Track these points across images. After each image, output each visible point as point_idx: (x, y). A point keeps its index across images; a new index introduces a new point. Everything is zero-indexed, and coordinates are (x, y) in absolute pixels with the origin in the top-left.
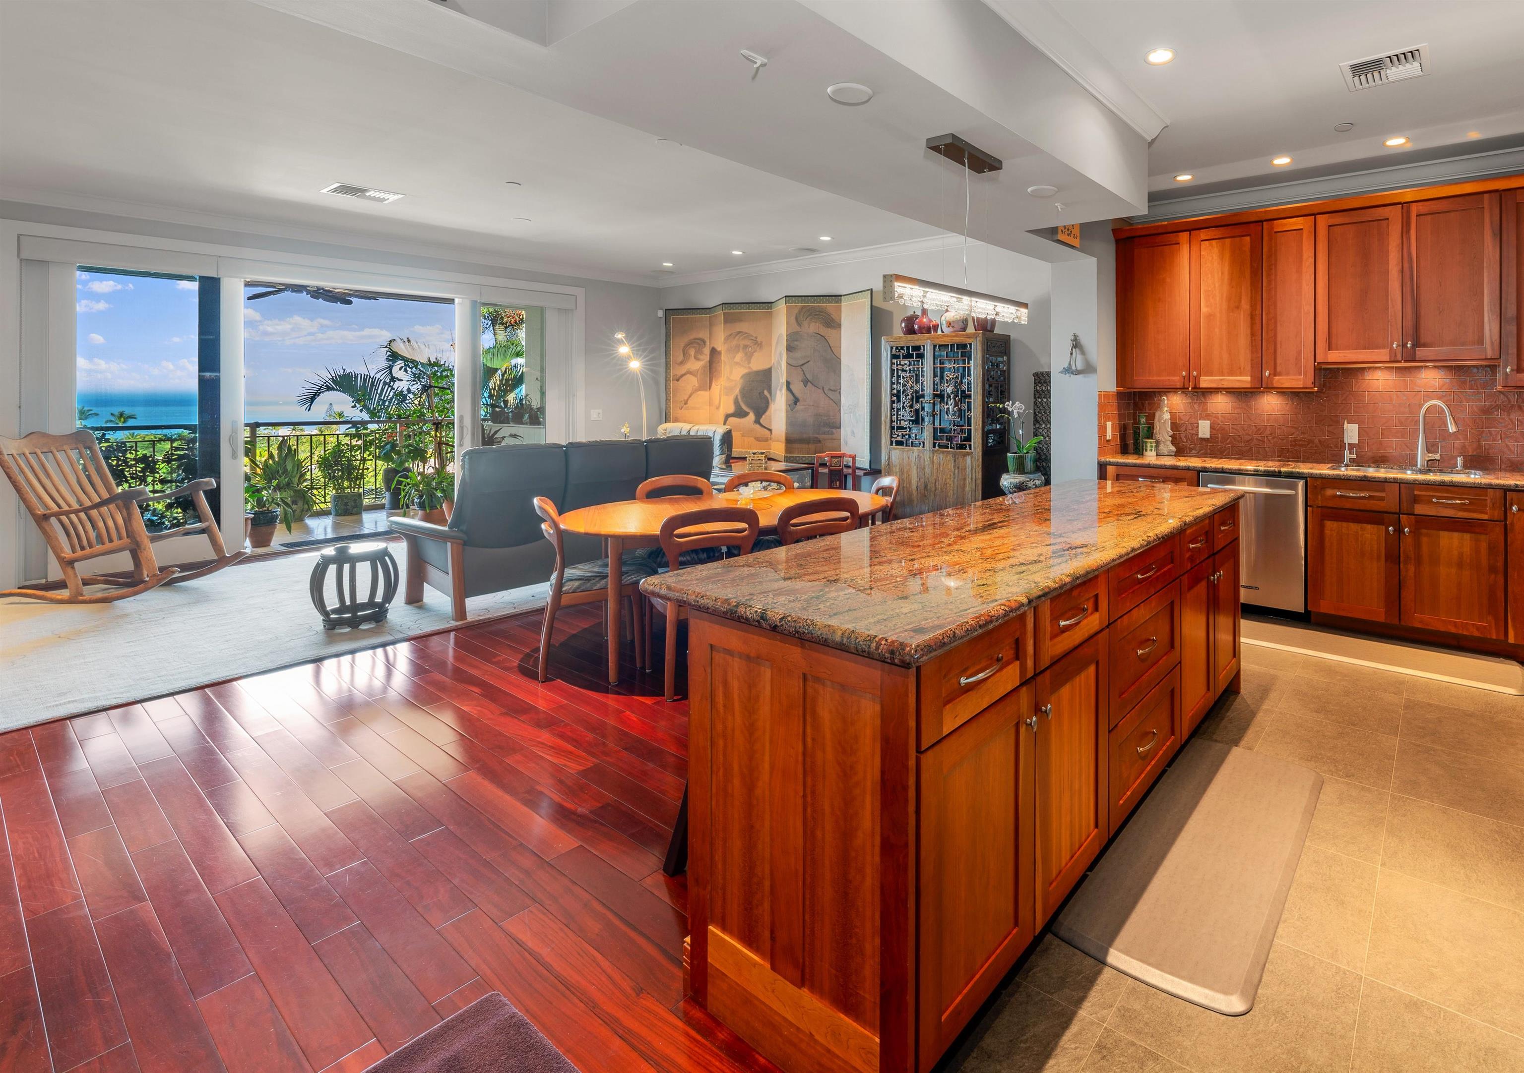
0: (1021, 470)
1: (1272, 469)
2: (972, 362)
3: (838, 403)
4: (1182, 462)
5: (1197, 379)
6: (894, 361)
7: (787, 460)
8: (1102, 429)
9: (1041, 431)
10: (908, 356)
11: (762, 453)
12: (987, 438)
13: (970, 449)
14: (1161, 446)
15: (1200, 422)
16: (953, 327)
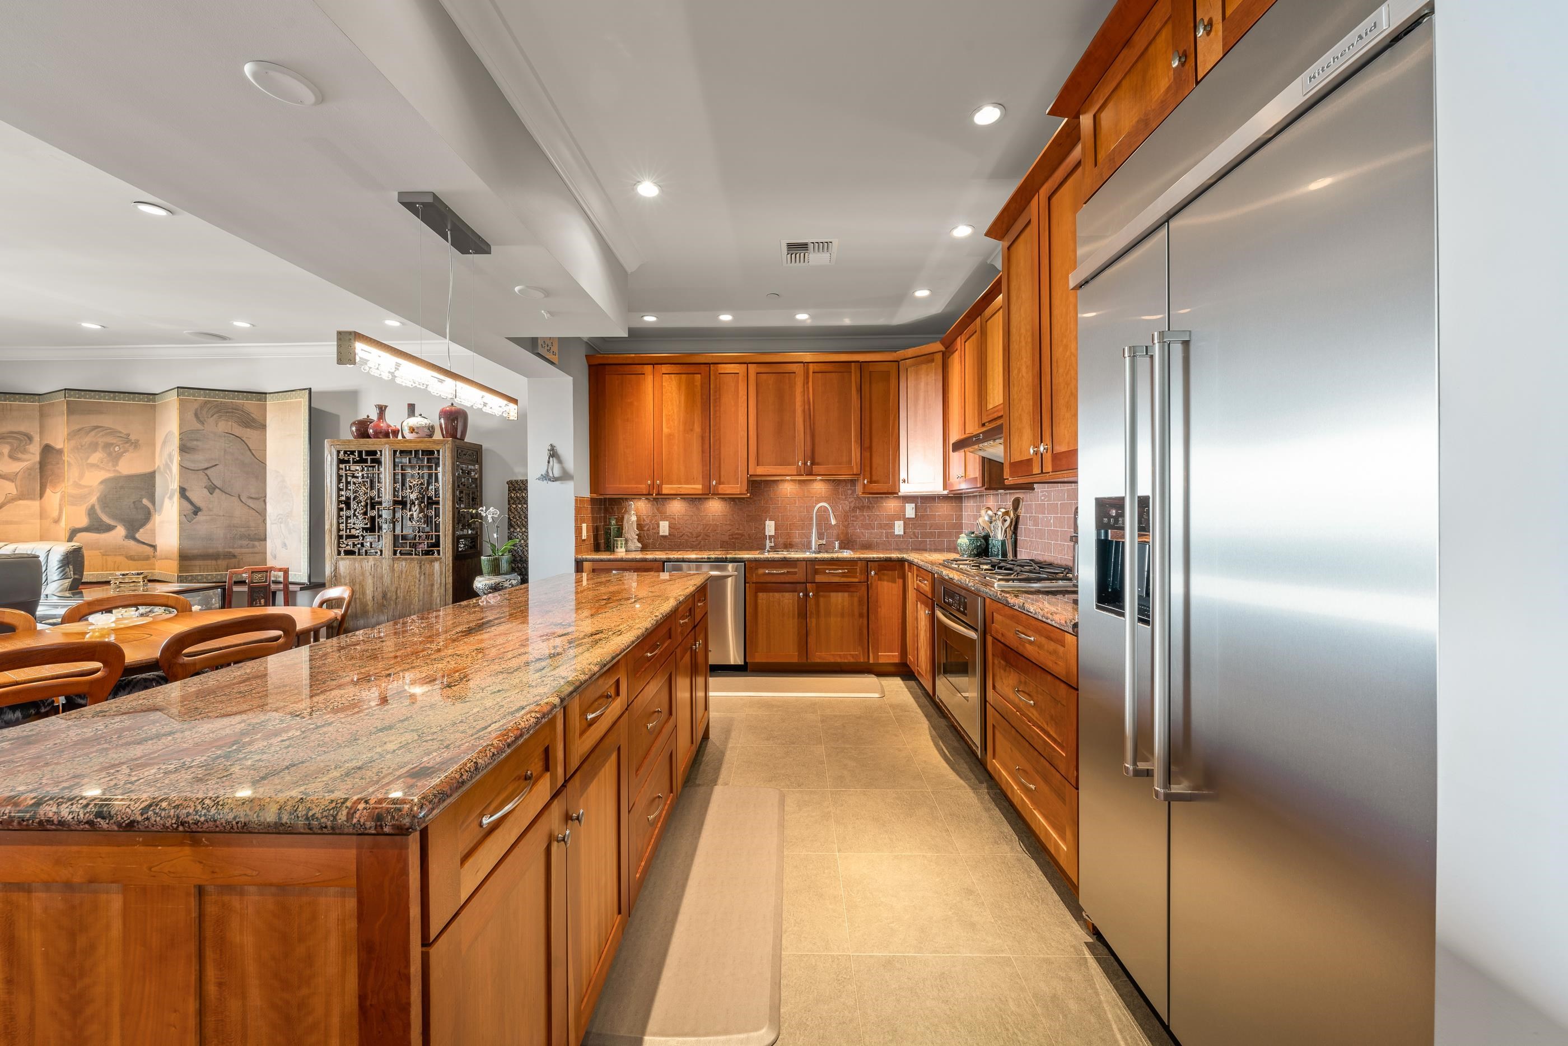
0: (496, 570)
1: (721, 556)
2: (440, 469)
3: (262, 514)
4: (650, 556)
5: (660, 487)
6: (342, 466)
7: (181, 580)
8: (578, 530)
9: (515, 534)
10: (362, 461)
11: (138, 574)
12: (458, 542)
13: (439, 554)
14: (630, 544)
15: (661, 522)
16: (417, 433)
